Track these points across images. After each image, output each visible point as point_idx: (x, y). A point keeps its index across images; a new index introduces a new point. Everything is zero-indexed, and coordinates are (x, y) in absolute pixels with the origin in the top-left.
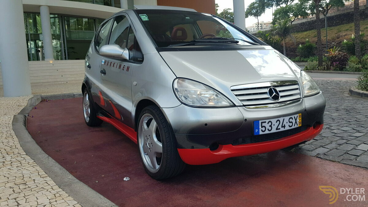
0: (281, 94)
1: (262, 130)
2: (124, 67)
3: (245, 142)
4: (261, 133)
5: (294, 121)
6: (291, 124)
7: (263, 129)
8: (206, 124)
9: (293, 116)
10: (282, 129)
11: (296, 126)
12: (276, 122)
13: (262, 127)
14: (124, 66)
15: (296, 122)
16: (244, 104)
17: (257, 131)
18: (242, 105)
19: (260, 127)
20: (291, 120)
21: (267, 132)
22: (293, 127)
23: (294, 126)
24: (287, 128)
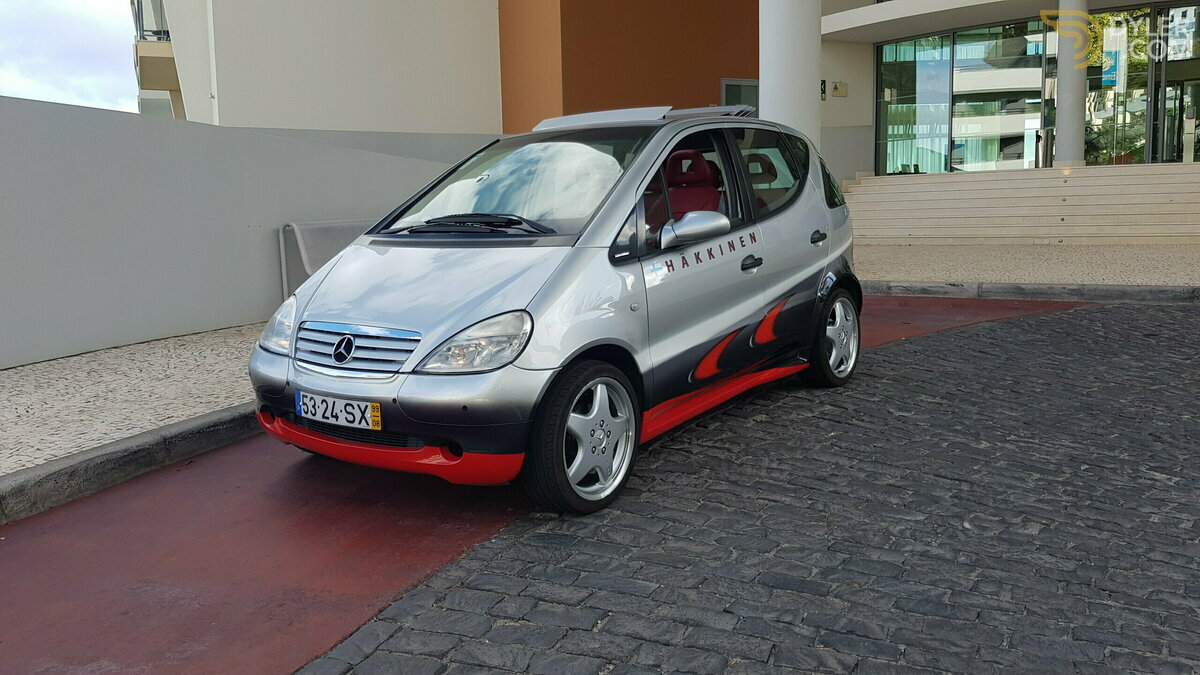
5: (358, 415)
6: (350, 418)
9: (355, 403)
10: (332, 421)
11: (363, 425)
15: (363, 417)
20: (349, 409)
22: (356, 425)
23: (360, 423)
24: (342, 422)
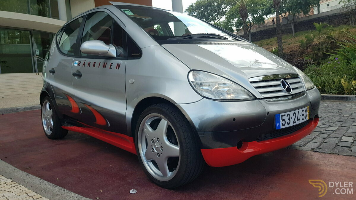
0: (292, 87)
1: (282, 124)
2: (112, 65)
3: (266, 138)
4: (282, 127)
7: (283, 122)
8: (234, 119)
10: (298, 123)
12: (293, 115)
13: (283, 120)
14: (112, 63)
16: (265, 97)
17: (278, 124)
18: (263, 98)
19: (281, 121)
21: (286, 126)
